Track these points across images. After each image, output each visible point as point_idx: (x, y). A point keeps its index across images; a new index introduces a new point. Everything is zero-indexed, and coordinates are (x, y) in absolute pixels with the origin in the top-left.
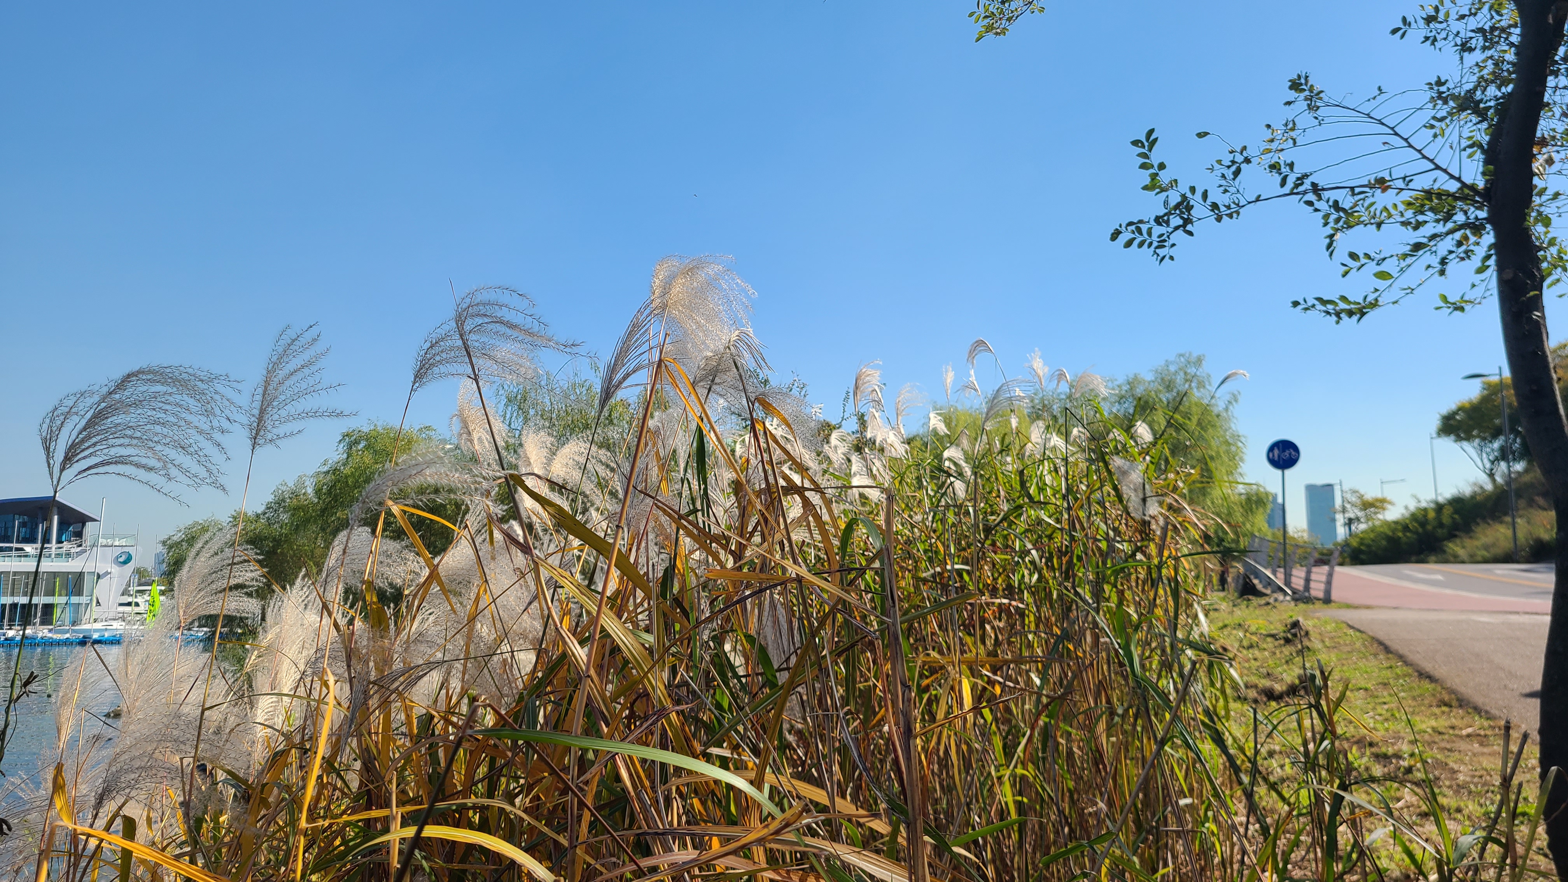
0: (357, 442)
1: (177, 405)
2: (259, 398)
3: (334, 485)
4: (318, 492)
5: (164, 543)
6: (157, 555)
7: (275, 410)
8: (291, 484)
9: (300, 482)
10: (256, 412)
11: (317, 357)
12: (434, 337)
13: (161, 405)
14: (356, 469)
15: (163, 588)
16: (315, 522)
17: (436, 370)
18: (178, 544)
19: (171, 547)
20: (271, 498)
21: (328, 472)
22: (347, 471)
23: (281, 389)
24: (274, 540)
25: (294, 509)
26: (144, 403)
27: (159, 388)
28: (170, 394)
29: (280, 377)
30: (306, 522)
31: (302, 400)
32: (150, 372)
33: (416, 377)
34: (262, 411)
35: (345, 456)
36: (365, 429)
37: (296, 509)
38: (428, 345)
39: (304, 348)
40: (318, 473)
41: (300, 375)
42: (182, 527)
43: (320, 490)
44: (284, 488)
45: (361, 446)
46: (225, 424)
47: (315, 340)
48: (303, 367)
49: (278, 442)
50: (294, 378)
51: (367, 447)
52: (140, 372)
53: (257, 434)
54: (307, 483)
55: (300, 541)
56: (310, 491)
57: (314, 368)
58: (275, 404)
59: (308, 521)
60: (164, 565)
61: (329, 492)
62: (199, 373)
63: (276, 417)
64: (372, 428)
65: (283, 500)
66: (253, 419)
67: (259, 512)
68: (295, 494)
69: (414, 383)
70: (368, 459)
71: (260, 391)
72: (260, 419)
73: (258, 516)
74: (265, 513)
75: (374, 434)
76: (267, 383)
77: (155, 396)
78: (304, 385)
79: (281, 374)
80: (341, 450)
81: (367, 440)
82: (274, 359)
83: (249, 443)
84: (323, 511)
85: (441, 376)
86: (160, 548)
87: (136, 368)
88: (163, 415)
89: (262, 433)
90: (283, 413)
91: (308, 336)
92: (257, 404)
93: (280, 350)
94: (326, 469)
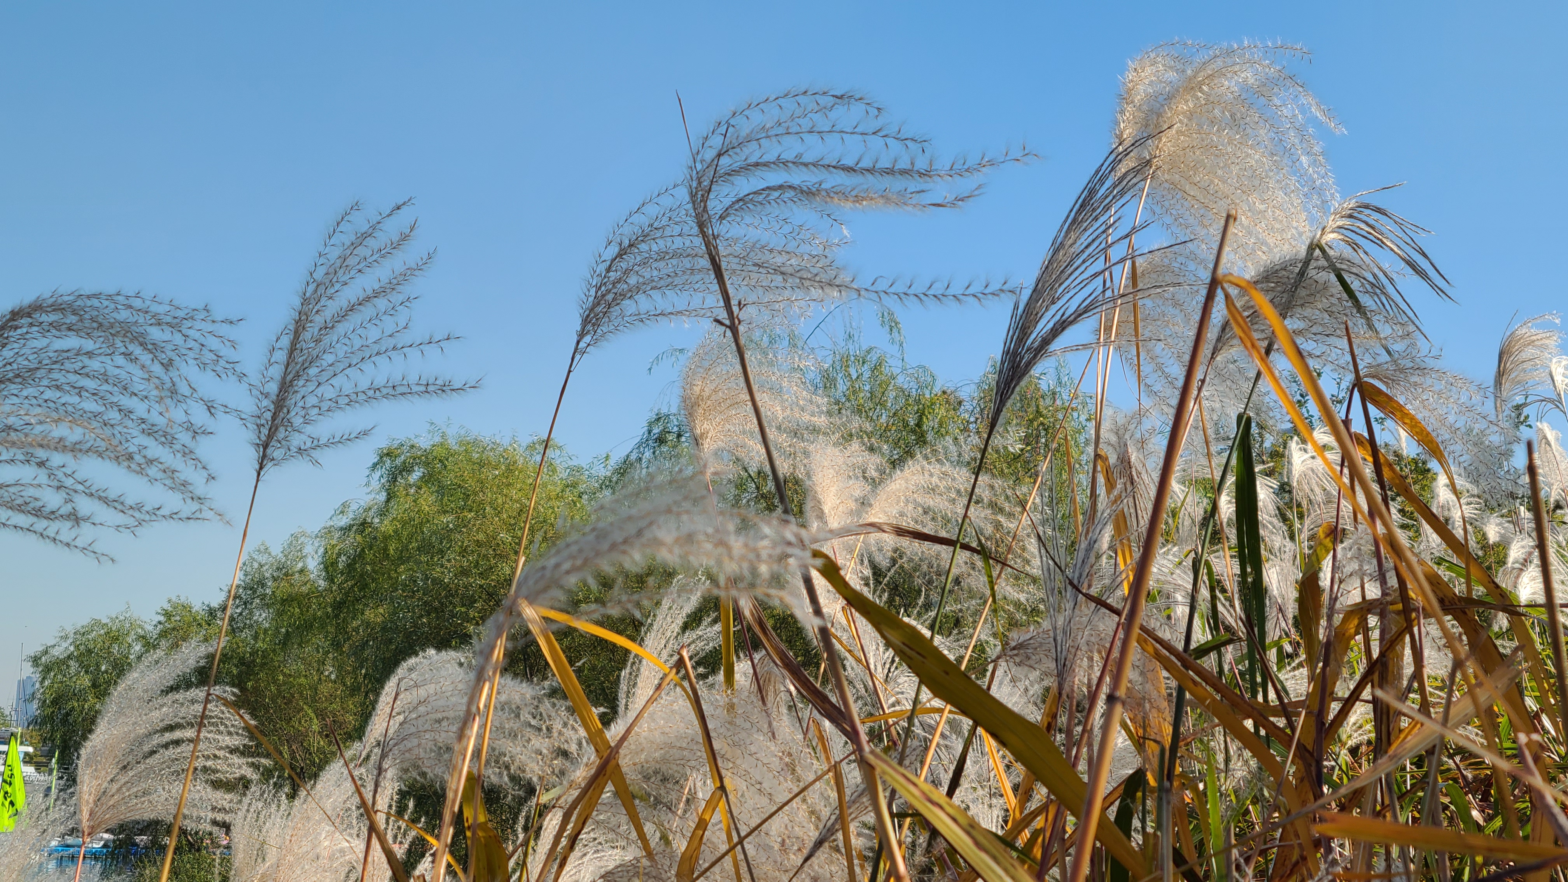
0: (406, 469)
1: (105, 378)
2: (281, 356)
3: (361, 555)
4: (329, 566)
5: (35, 660)
6: (22, 684)
7: (311, 386)
8: (276, 550)
9: (294, 544)
10: (273, 388)
11: (405, 276)
12: (628, 232)
13: (72, 378)
14: (404, 523)
15: (30, 749)
16: (323, 626)
17: (628, 306)
18: (61, 664)
19: (47, 669)
20: (238, 578)
21: (347, 529)
22: (386, 526)
23: (326, 340)
24: (242, 662)
25: (283, 601)
26: (39, 374)
27: (72, 342)
28: (90, 354)
29: (328, 314)
30: (306, 627)
31: (367, 367)
32: (57, 308)
33: (586, 321)
34: (285, 387)
35: (383, 496)
36: (424, 443)
37: (288, 600)
38: (614, 250)
39: (383, 253)
40: (329, 531)
41: (368, 311)
42: (70, 630)
43: (334, 564)
44: (263, 559)
45: (416, 475)
46: (199, 416)
47: (404, 238)
48: (376, 294)
49: (315, 454)
50: (355, 319)
51: (428, 479)
52: (37, 307)
53: (270, 437)
54: (308, 549)
55: (293, 667)
56: (313, 564)
57: (396, 298)
58: (313, 371)
59: (308, 626)
60: (35, 705)
61: (350, 566)
62: (155, 308)
63: (312, 400)
64: (437, 439)
65: (262, 584)
66: (265, 403)
67: (215, 604)
68: (283, 572)
69: (581, 335)
70: (428, 501)
71: (285, 341)
72: (280, 403)
73: (212, 612)
74: (224, 609)
75: (440, 452)
76: (299, 326)
77: (61, 358)
78: (373, 333)
79: (331, 308)
80: (375, 484)
81: (427, 464)
82: (319, 275)
83: (252, 455)
84: (338, 606)
85: (641, 319)
86: (28, 670)
87: (27, 298)
88: (76, 399)
89: (281, 434)
90: (328, 392)
91: (392, 228)
92: (276, 372)
93: (334, 254)
94: (344, 521)
